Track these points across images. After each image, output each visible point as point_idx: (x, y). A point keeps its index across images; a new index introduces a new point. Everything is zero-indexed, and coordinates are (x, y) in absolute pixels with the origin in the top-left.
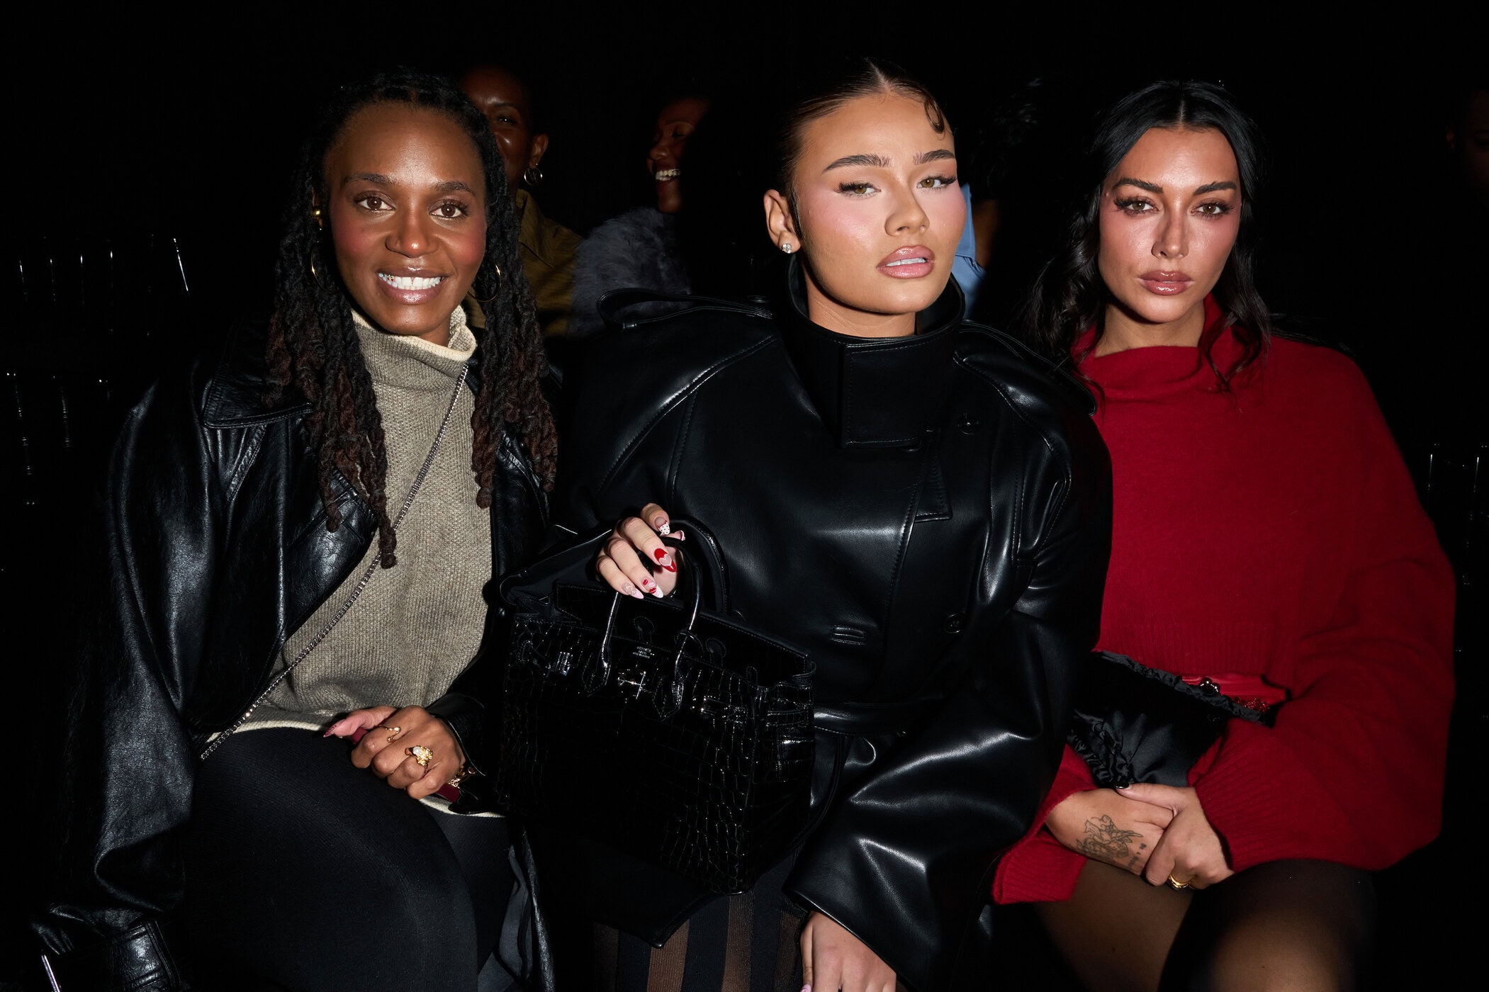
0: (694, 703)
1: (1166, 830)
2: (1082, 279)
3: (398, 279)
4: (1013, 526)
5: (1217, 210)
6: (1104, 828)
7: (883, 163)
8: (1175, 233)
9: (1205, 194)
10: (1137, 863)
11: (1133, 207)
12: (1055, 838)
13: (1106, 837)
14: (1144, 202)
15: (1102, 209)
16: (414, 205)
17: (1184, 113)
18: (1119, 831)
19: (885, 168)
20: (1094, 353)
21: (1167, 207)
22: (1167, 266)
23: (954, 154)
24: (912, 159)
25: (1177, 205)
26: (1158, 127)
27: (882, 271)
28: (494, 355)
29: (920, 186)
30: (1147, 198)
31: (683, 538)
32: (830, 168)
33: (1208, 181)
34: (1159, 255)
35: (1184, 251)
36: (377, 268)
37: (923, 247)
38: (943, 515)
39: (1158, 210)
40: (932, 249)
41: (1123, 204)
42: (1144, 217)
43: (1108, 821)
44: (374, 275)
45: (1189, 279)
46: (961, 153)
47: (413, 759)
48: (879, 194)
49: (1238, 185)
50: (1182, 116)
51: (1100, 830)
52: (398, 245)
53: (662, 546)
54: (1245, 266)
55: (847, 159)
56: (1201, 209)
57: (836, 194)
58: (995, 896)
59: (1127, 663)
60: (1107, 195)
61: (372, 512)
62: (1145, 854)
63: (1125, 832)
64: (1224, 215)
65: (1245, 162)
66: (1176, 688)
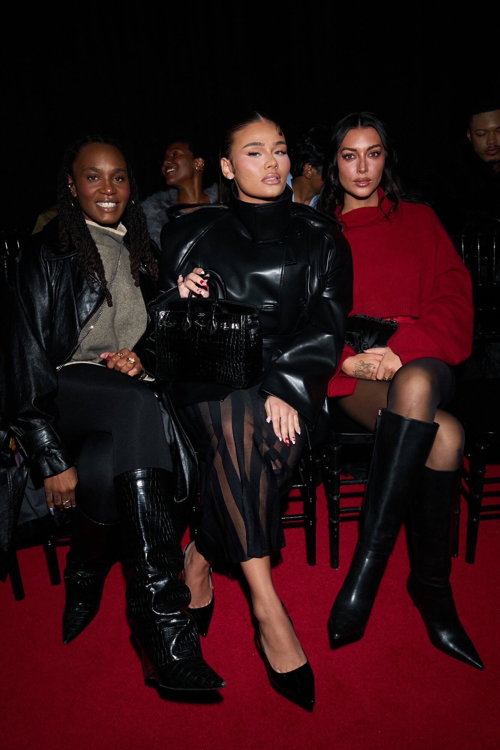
0: (221, 325)
1: (380, 362)
2: (334, 186)
3: (103, 204)
4: (318, 267)
5: (376, 155)
6: (361, 365)
7: (263, 145)
8: (363, 164)
9: (371, 149)
10: (373, 375)
11: (348, 157)
12: (346, 374)
13: (362, 368)
14: (351, 155)
15: (338, 160)
16: (107, 177)
17: (360, 123)
18: (366, 364)
19: (263, 147)
20: (341, 213)
21: (359, 156)
22: (362, 176)
23: (285, 142)
24: (272, 144)
25: (362, 154)
26: (352, 129)
27: (264, 183)
28: (134, 233)
29: (275, 154)
30: (352, 153)
31: (209, 276)
32: (245, 147)
33: (371, 145)
34: (359, 173)
35: (366, 170)
36: (96, 201)
37: (277, 173)
38: (294, 262)
39: (356, 158)
40: (280, 174)
41: (344, 157)
42: (352, 161)
43: (362, 362)
44: (95, 204)
45: (370, 180)
46: (288, 142)
47: (129, 362)
48: (261, 156)
49: (382, 145)
50: (360, 124)
51: (360, 366)
52: (104, 191)
53: (202, 280)
54: (388, 173)
55: (251, 144)
56: (371, 155)
57: (247, 156)
58: (328, 394)
59: (363, 317)
60: (339, 155)
61: (103, 286)
62: (375, 370)
63: (368, 364)
64: (379, 156)
65: (383, 137)
66: (382, 323)
